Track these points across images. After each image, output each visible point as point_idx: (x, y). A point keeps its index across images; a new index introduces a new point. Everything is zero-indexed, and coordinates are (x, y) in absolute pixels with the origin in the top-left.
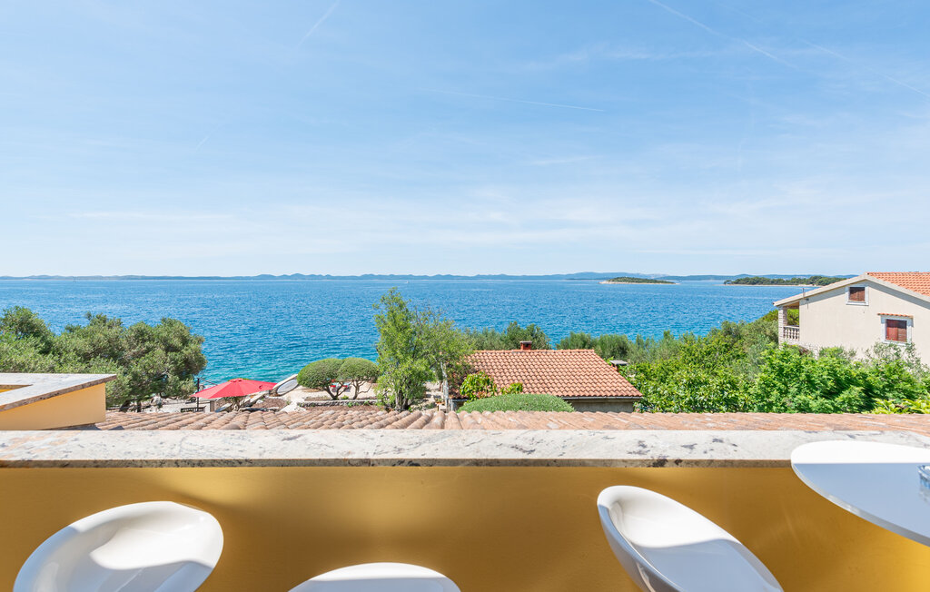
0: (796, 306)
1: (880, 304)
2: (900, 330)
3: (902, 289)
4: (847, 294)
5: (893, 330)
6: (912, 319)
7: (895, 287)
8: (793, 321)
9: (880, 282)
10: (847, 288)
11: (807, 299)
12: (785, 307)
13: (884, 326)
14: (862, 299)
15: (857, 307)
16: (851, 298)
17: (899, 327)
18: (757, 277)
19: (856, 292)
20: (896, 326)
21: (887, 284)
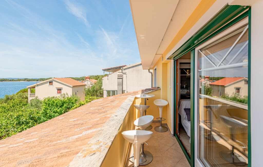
0: (34, 87)
1: (56, 85)
2: (60, 91)
3: (61, 82)
4: (49, 83)
5: (59, 91)
6: (62, 88)
7: (59, 81)
8: (33, 92)
9: (56, 80)
10: (49, 82)
11: (38, 85)
12: (30, 88)
13: (57, 90)
14: (52, 84)
15: (51, 86)
16: (50, 84)
17: (60, 90)
18: (3, 79)
19: (51, 83)
20: (59, 90)
21: (58, 81)
